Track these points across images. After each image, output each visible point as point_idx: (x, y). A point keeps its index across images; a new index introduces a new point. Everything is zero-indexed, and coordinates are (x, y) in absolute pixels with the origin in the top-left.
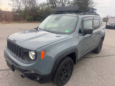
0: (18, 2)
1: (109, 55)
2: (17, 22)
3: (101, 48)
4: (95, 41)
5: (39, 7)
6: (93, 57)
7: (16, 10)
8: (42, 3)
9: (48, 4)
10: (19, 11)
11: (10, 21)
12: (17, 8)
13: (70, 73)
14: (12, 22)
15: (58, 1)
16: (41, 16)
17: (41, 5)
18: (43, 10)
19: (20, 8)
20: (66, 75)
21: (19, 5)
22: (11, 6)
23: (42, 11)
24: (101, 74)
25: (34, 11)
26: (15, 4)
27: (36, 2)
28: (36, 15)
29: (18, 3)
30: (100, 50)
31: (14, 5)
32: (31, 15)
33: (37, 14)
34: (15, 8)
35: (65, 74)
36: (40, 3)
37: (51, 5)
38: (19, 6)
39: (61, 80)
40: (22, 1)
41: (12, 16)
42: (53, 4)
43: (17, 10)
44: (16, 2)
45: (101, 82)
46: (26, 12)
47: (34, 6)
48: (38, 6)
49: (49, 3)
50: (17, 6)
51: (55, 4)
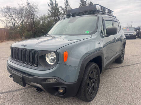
0: (12, 17)
1: (135, 64)
2: (13, 41)
3: (123, 56)
4: (114, 51)
5: (39, 21)
6: (117, 68)
7: (9, 28)
8: (42, 16)
9: (49, 17)
10: (13, 28)
11: (4, 40)
12: (11, 25)
13: (97, 84)
14: (5, 41)
15: (61, 13)
16: (43, 31)
17: (41, 19)
18: (45, 24)
19: (14, 24)
20: (94, 86)
21: (13, 21)
22: (4, 23)
23: (43, 25)
24: (134, 83)
25: (33, 26)
26: (8, 20)
27: (35, 15)
28: (36, 31)
29: (12, 19)
30: (123, 59)
31: (8, 22)
32: (30, 31)
33: (37, 29)
34: (8, 24)
35: (92, 84)
36: (40, 16)
37: (53, 18)
38: (13, 23)
39: (89, 92)
40: (17, 16)
41: (5, 33)
42: (56, 17)
43: (11, 27)
44: (10, 18)
45: (137, 91)
46: (23, 28)
47: (33, 20)
48: (38, 19)
49: (51, 16)
50: (11, 22)
51: (58, 16)
